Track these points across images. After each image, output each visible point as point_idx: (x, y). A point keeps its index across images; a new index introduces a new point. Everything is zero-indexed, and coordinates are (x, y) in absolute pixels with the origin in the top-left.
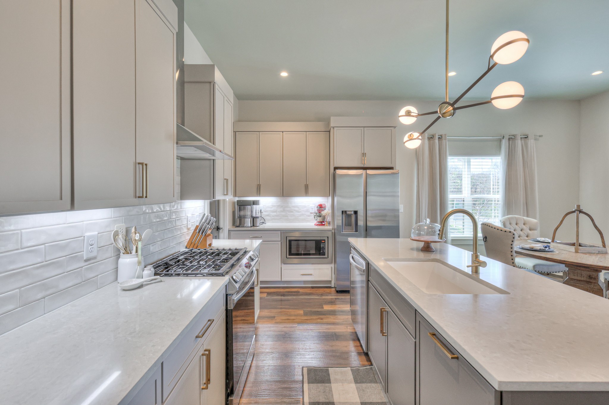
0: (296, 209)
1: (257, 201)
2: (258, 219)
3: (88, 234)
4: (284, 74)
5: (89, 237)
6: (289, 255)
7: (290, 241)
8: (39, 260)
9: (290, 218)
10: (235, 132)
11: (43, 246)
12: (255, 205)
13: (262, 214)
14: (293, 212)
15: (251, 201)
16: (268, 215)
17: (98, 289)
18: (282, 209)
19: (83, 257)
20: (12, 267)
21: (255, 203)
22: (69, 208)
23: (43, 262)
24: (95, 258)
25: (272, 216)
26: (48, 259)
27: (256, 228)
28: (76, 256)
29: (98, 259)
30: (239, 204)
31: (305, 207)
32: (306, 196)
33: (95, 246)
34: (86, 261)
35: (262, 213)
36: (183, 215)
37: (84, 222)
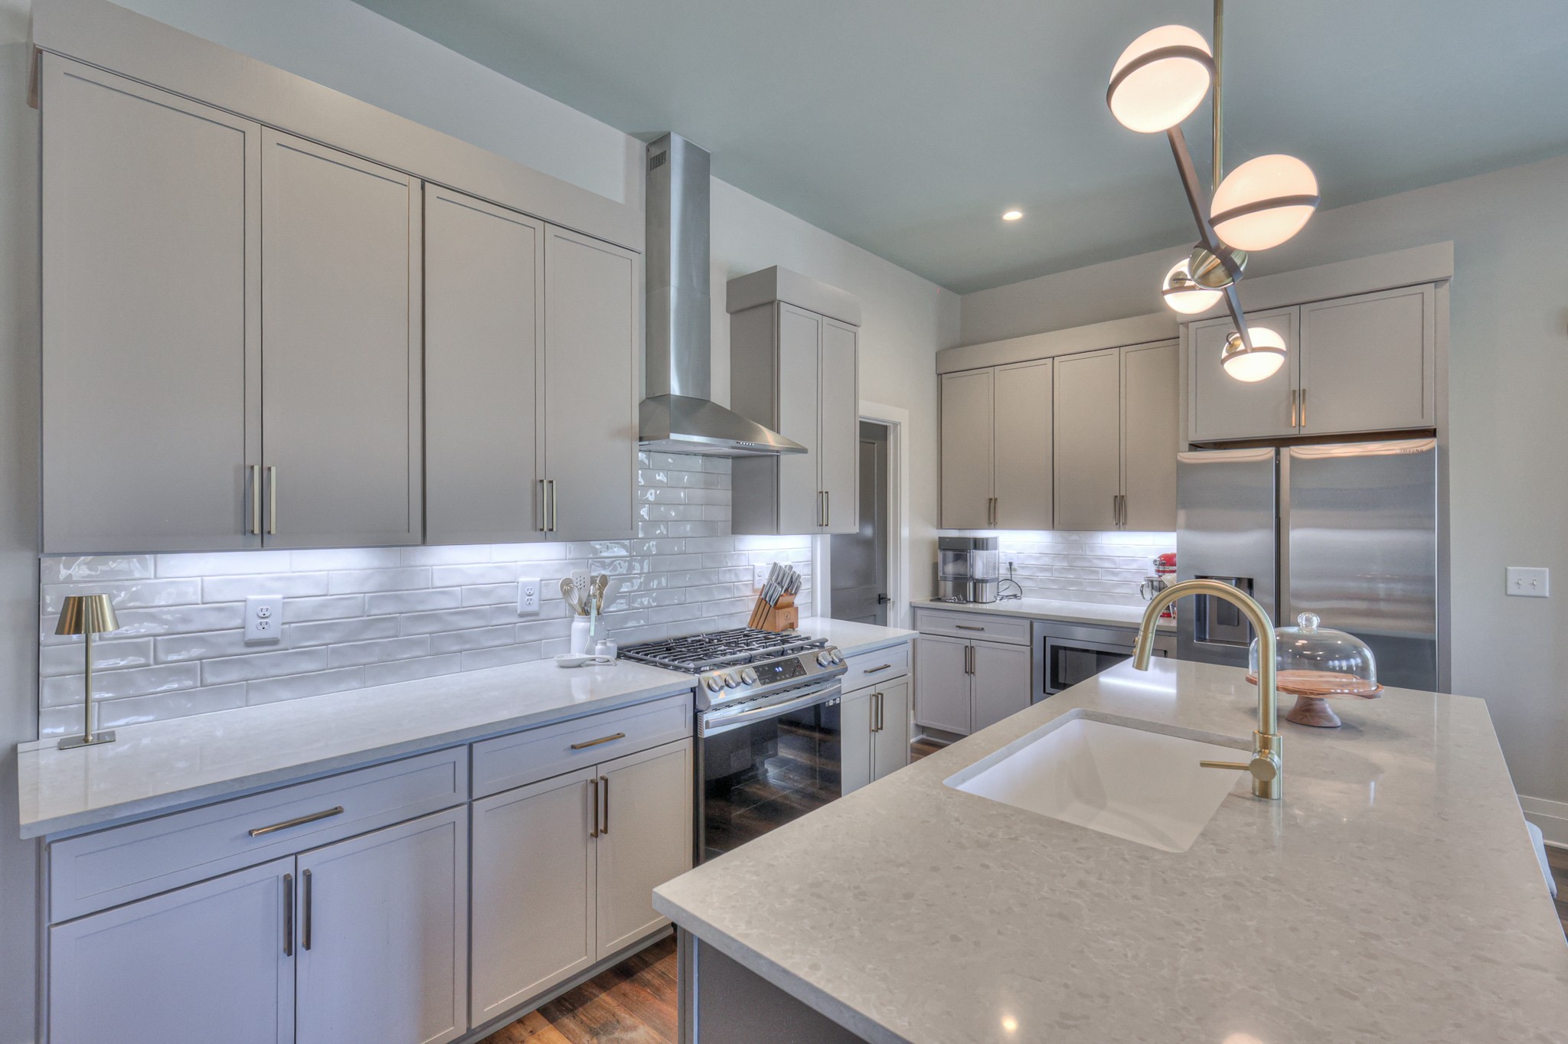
0: (1107, 565)
1: (983, 539)
2: (984, 584)
3: (522, 579)
4: (1013, 216)
5: (525, 584)
6: (1052, 687)
7: (1055, 650)
8: (453, 605)
9: (1089, 589)
10: (940, 375)
11: (459, 588)
12: (979, 550)
13: (1013, 573)
14: (1097, 572)
15: (969, 539)
16: (1028, 578)
17: (541, 659)
18: (1065, 564)
19: (516, 611)
20: (420, 608)
21: (979, 544)
22: (420, 542)
23: (459, 608)
24: (536, 614)
25: (1041, 580)
26: (465, 605)
27: (980, 606)
28: (506, 607)
29: (542, 616)
30: (943, 547)
31: (1133, 559)
32: (1119, 530)
33: (535, 598)
34: (521, 615)
35: (1015, 570)
36: (743, 562)
37: (518, 563)
